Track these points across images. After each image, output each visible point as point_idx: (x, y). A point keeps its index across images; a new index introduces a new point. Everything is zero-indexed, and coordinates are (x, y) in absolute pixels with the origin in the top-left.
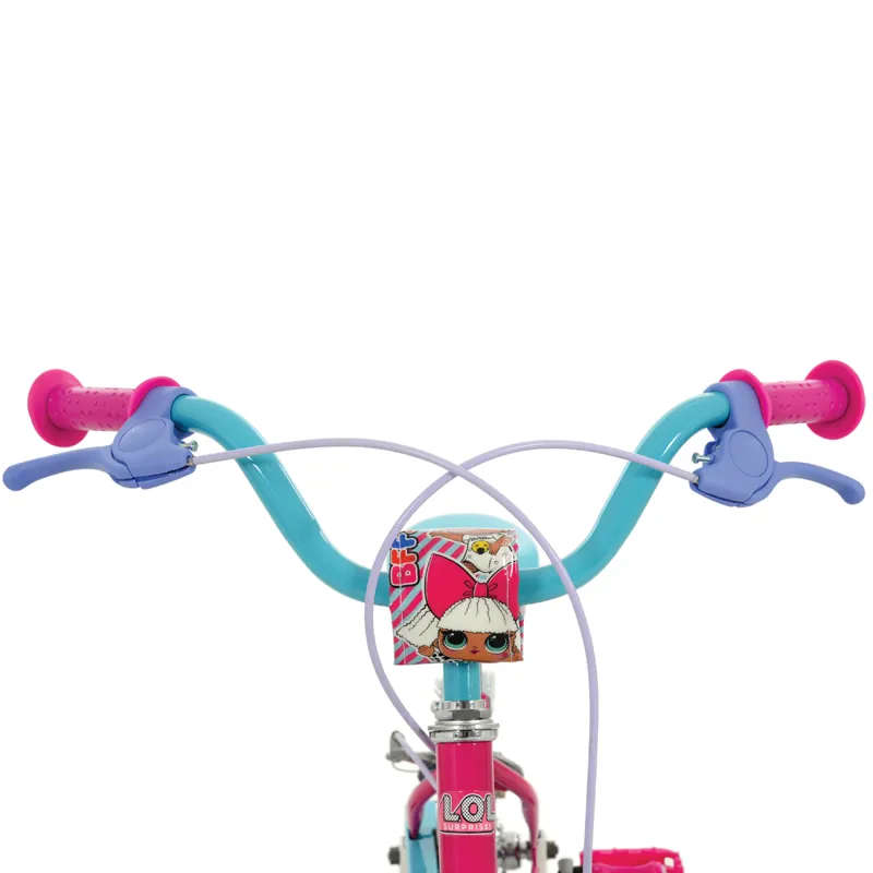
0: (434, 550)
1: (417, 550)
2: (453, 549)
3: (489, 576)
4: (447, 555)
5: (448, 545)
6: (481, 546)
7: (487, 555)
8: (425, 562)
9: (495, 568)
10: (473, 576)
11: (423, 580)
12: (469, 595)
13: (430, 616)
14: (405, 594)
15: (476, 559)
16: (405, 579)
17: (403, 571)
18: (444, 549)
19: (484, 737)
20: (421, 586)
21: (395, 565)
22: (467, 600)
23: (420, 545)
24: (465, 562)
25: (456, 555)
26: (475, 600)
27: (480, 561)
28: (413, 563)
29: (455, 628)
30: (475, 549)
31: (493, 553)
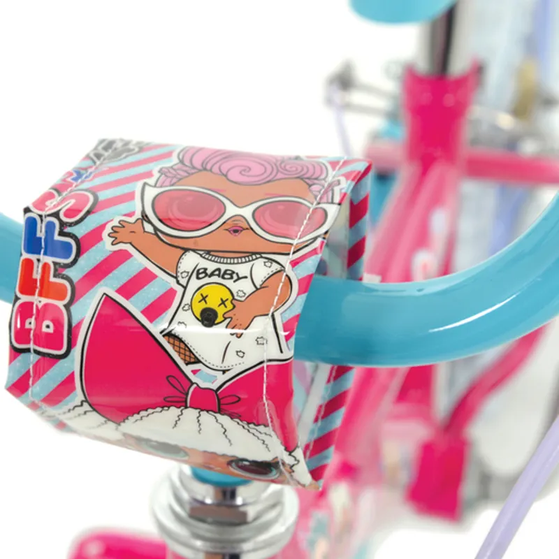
0: (108, 287)
1: (74, 274)
2: (150, 293)
3: (222, 378)
4: (135, 306)
5: (144, 278)
6: (213, 303)
8: (86, 310)
9: (237, 365)
10: (187, 370)
11: (77, 351)
12: (181, 403)
14: (40, 370)
18: (129, 289)
20: (73, 363)
21: (24, 298)
22: (174, 411)
23: (82, 260)
24: (170, 335)
25: (154, 311)
26: (191, 413)
28: (60, 304)
30: (198, 308)
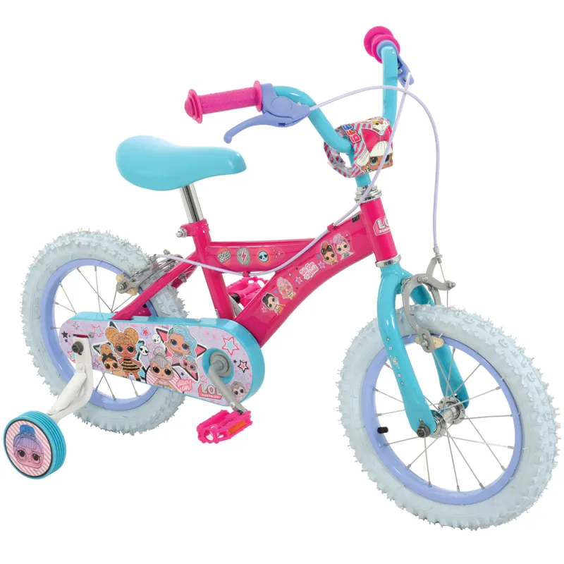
1: (355, 129)
2: (367, 126)
3: (383, 132)
4: (366, 128)
5: (364, 125)
6: (377, 122)
7: (380, 125)
8: (360, 132)
10: (378, 133)
12: (378, 141)
13: (368, 152)
14: (358, 146)
15: (377, 127)
16: (356, 140)
17: (354, 137)
19: (377, 197)
20: (363, 141)
21: (350, 136)
24: (373, 129)
25: (369, 128)
26: (380, 143)
27: (379, 127)
28: (356, 134)
29: (374, 156)
30: (375, 124)
31: (382, 123)
